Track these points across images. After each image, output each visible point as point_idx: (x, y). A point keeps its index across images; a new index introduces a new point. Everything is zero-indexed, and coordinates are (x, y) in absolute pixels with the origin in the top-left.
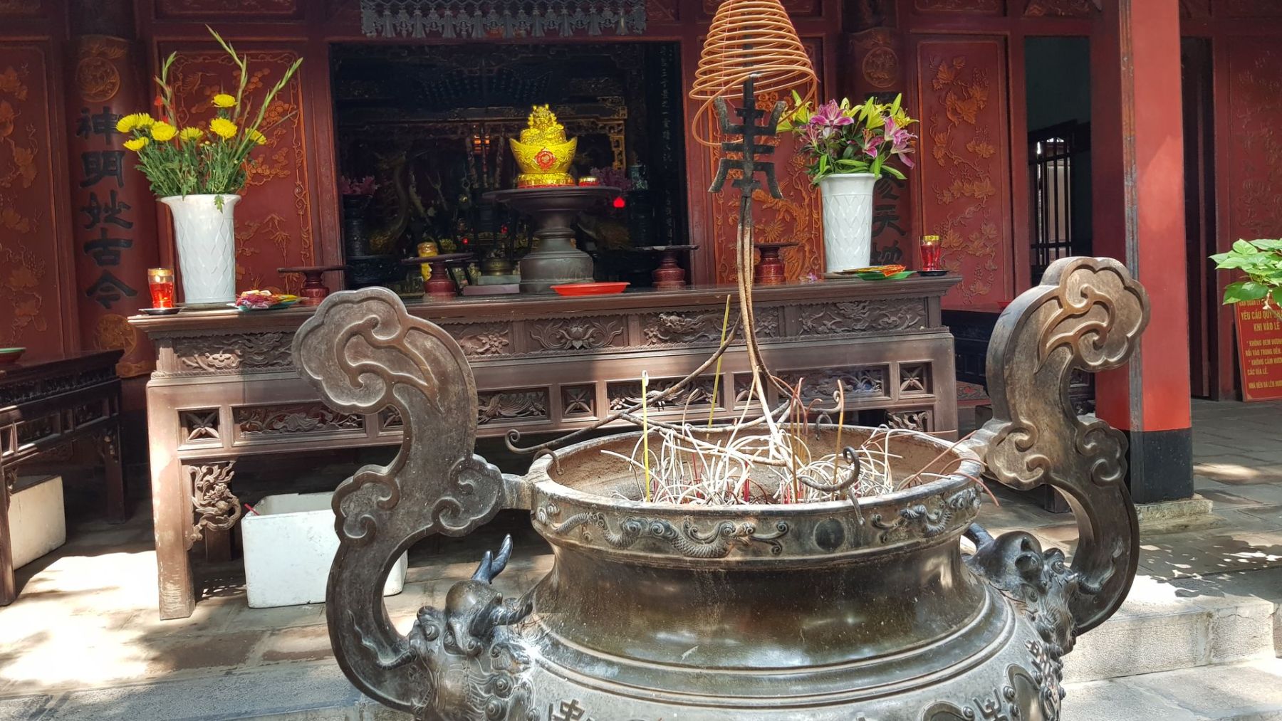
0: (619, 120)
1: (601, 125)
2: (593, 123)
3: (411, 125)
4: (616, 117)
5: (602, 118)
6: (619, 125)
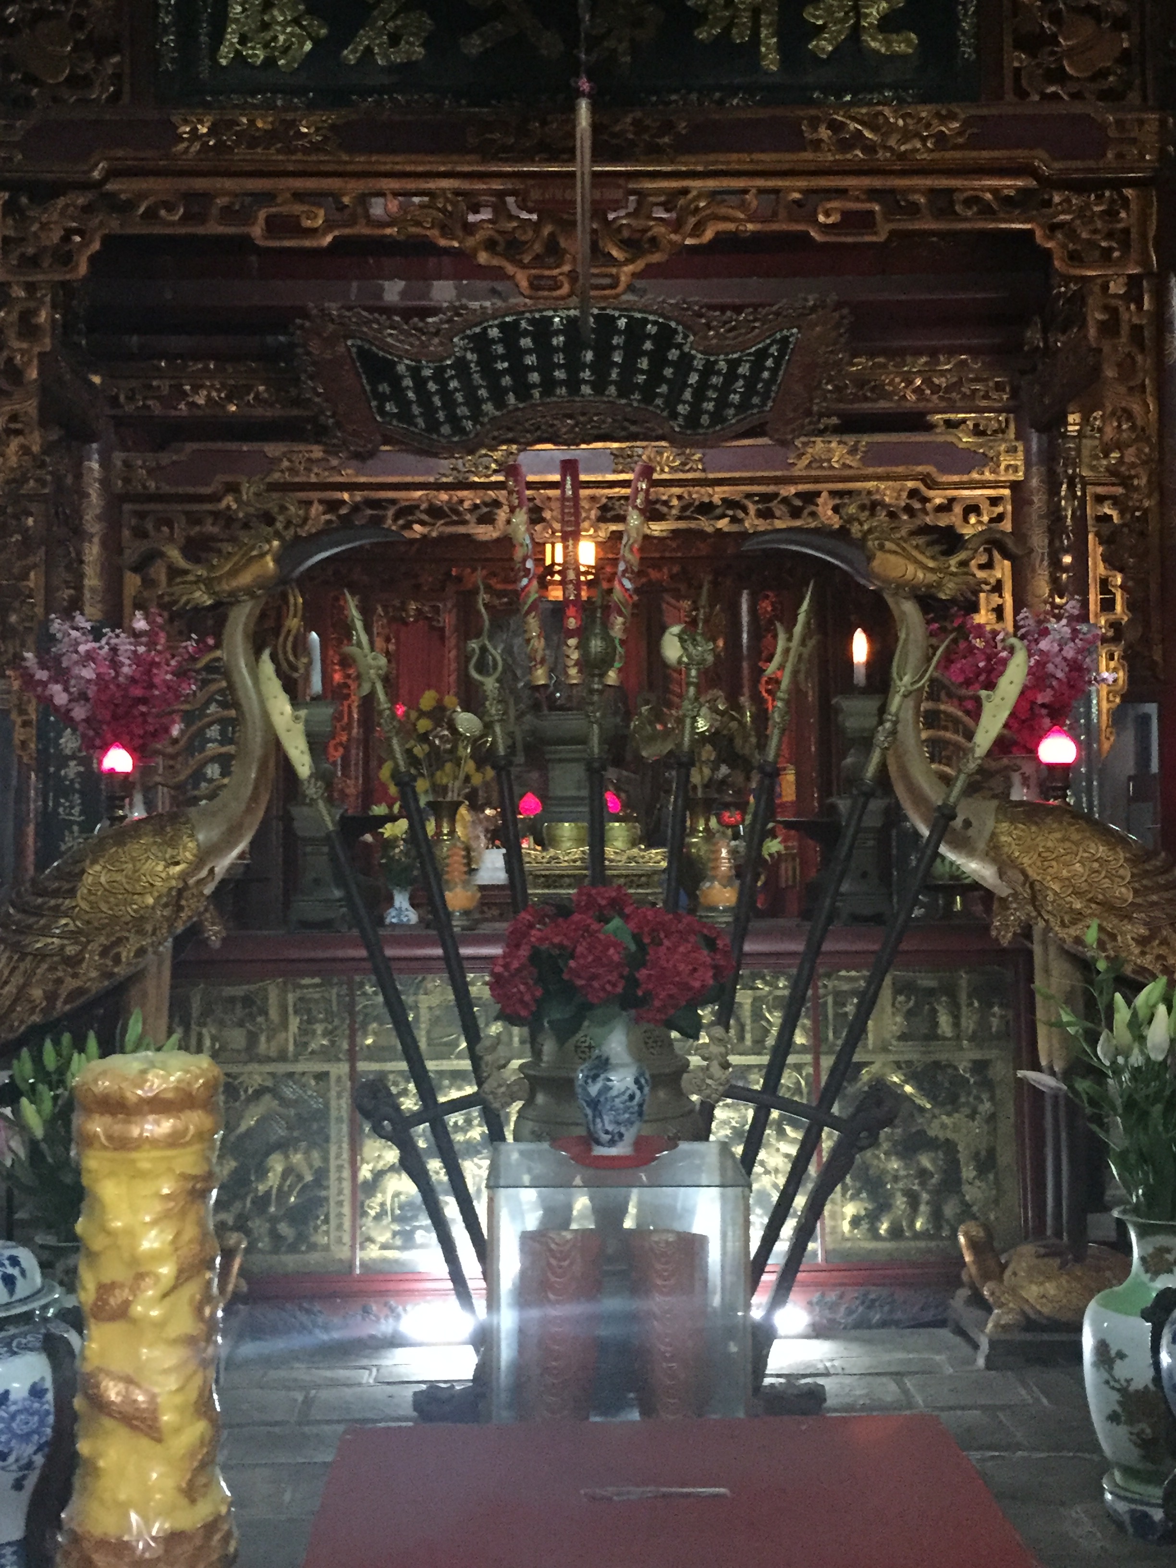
0: (995, 485)
1: (938, 501)
2: (913, 493)
3: (359, 496)
4: (988, 476)
5: (945, 478)
6: (994, 501)
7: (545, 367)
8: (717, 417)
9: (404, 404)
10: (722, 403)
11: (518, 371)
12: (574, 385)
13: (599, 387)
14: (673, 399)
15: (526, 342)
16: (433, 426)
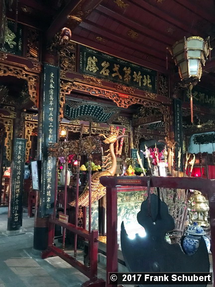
7: (87, 112)
8: (103, 120)
9: (69, 113)
10: (104, 119)
11: (84, 111)
12: (89, 114)
13: (92, 115)
14: (99, 117)
15: (87, 108)
16: (71, 116)
